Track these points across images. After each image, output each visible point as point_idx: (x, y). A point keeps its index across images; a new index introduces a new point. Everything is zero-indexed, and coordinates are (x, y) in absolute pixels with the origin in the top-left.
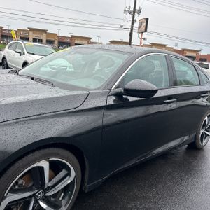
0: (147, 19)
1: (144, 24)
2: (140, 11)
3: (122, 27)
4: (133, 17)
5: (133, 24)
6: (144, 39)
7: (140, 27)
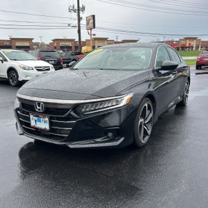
0: (94, 16)
1: (92, 21)
2: (84, 8)
3: (69, 25)
4: (79, 15)
5: (79, 21)
6: (94, 35)
7: (88, 24)
